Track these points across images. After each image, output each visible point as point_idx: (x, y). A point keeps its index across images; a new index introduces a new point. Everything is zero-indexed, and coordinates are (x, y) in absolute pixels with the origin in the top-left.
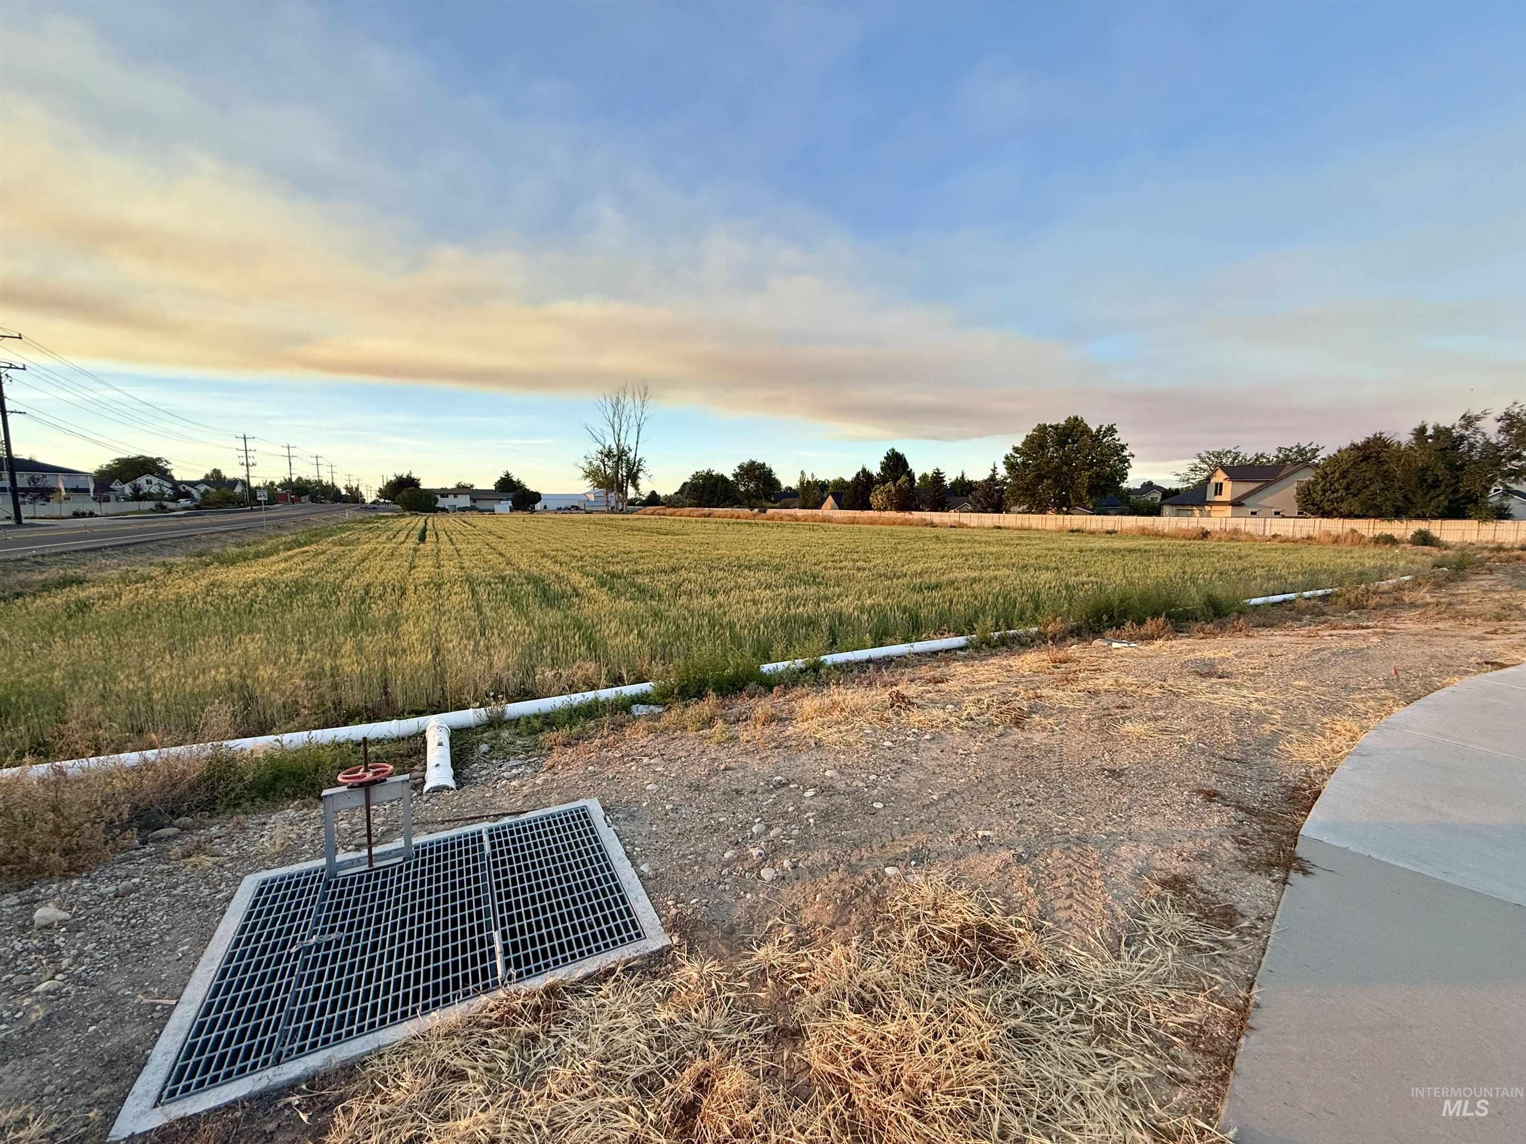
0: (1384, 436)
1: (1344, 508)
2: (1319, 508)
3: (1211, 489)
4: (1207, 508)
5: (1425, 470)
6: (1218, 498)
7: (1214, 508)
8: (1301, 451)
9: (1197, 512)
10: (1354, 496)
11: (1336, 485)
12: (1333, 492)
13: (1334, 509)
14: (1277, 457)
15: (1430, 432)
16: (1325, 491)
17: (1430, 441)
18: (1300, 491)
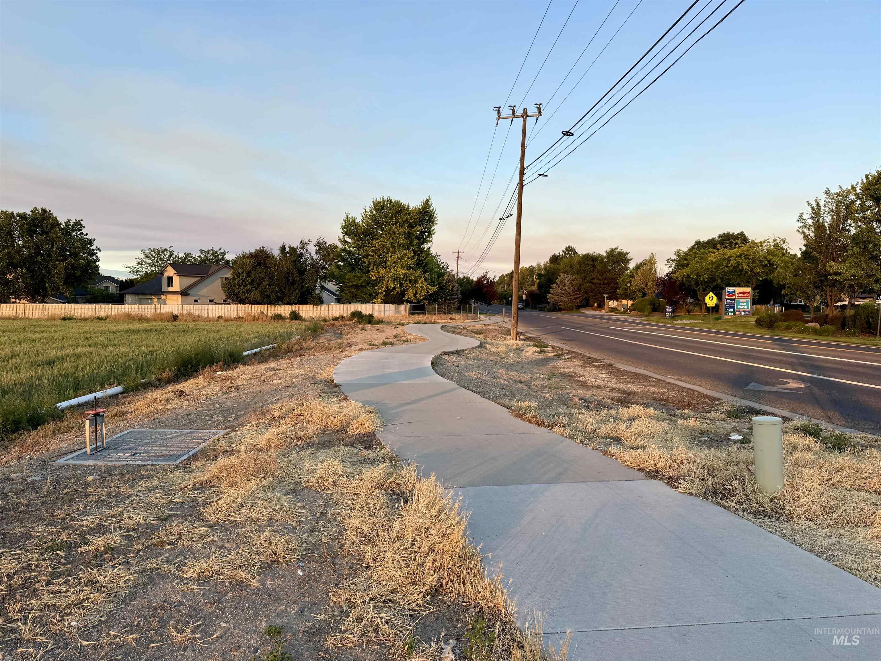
0: (265, 249)
1: (252, 297)
2: (237, 298)
3: (164, 282)
4: (163, 297)
5: (288, 273)
6: (170, 289)
7: (169, 297)
8: (214, 253)
9: (155, 300)
10: (256, 289)
11: (245, 281)
12: (244, 286)
13: (246, 298)
14: (200, 257)
15: (287, 250)
16: (240, 286)
17: (288, 255)
18: (223, 286)
